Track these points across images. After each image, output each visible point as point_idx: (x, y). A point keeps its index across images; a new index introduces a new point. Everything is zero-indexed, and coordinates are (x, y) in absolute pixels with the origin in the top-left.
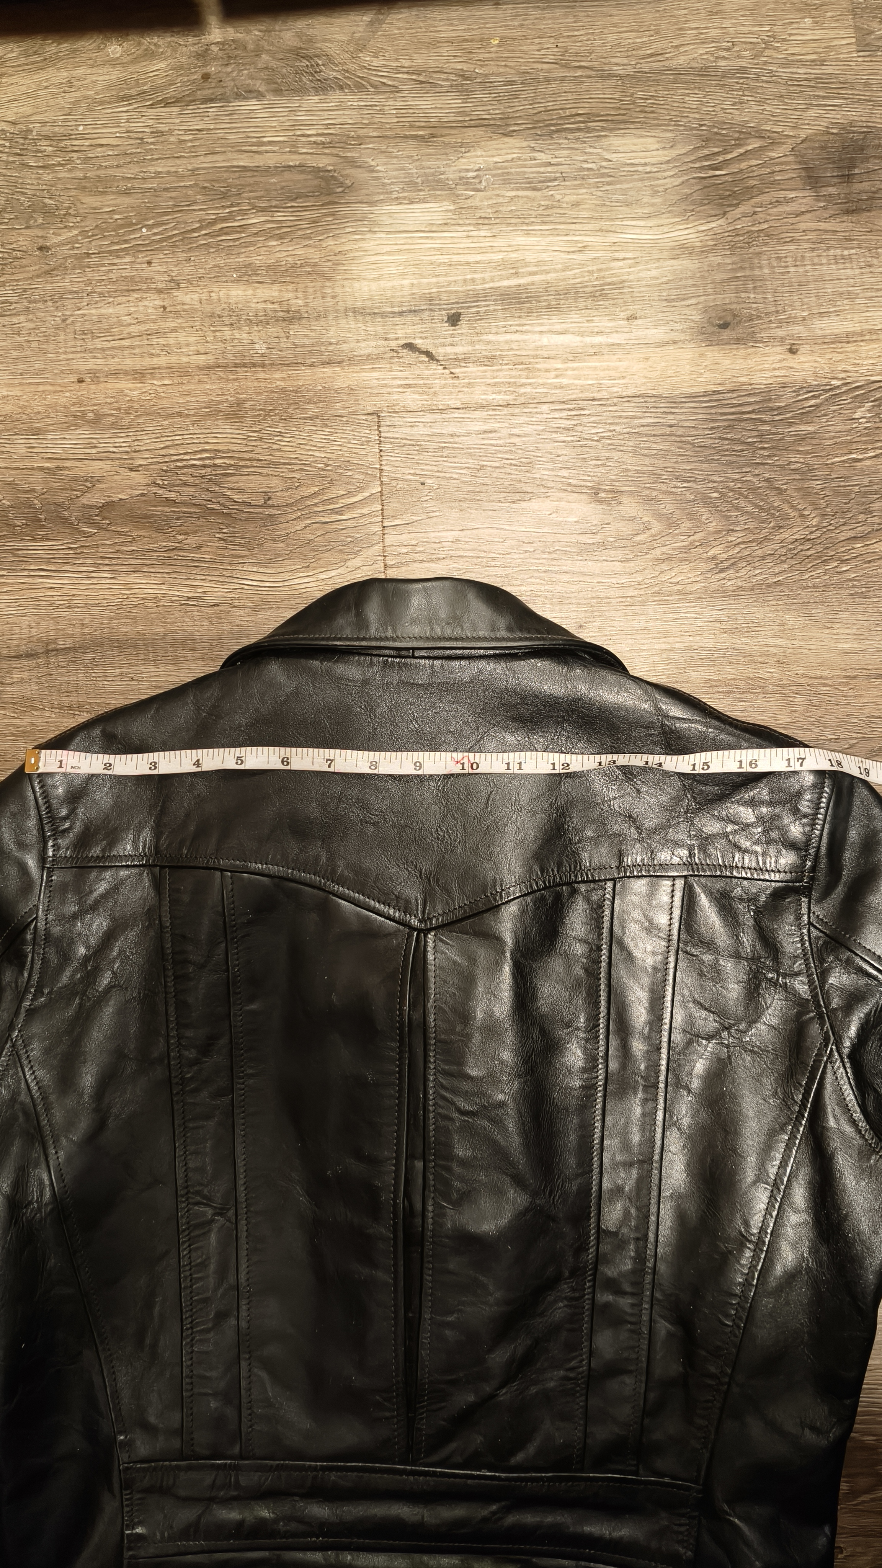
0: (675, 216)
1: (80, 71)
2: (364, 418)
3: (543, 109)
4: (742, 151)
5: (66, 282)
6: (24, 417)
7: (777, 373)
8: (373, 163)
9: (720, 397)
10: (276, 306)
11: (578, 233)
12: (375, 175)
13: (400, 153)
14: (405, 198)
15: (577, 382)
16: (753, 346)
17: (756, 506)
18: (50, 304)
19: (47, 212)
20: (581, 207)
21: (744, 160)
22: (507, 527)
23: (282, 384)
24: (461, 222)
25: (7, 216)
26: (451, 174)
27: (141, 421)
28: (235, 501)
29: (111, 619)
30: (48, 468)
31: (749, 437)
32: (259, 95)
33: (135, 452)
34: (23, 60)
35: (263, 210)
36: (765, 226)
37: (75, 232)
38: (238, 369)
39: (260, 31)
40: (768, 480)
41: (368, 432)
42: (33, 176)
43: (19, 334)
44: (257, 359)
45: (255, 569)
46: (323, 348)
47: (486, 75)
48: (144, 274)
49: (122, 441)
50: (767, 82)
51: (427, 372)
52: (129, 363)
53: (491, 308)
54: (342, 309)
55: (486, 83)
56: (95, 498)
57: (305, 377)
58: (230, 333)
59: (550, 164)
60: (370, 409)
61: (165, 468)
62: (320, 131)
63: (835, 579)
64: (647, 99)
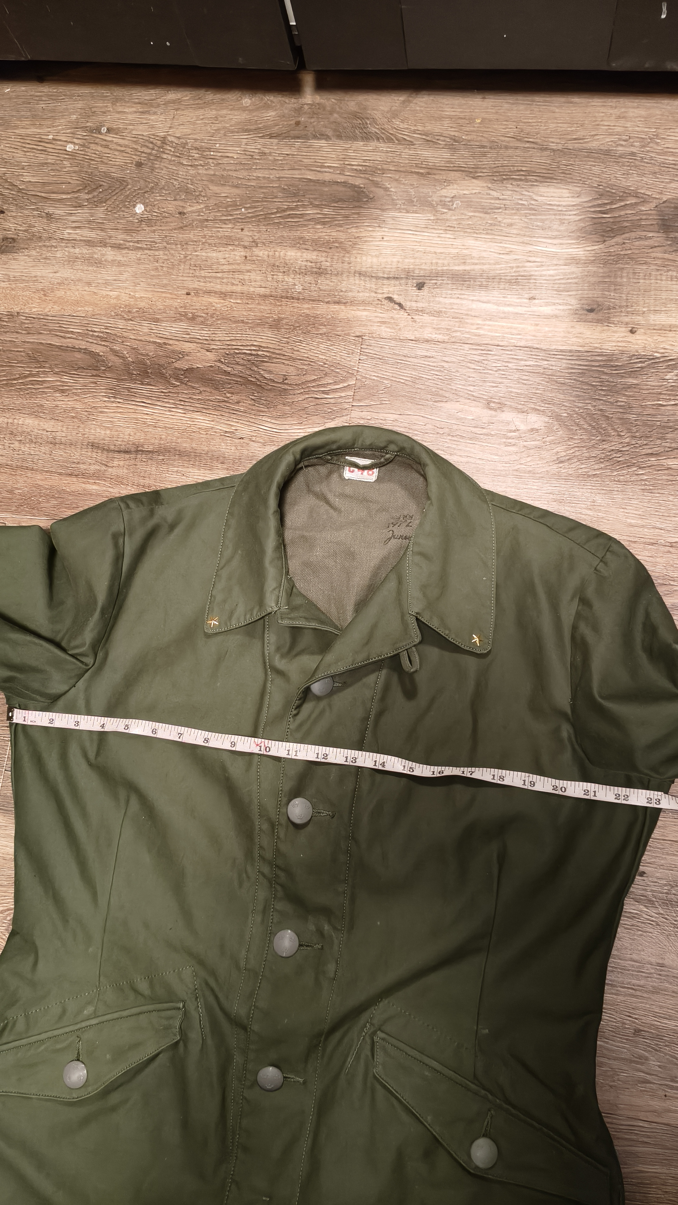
0: (572, 239)
1: (224, 112)
2: (353, 338)
3: (500, 165)
4: (622, 204)
5: (191, 235)
6: (151, 310)
7: (620, 344)
8: (389, 186)
9: (580, 354)
10: (313, 265)
11: (508, 242)
12: (388, 193)
13: (407, 182)
14: (404, 209)
15: (489, 333)
16: (607, 326)
17: (590, 425)
18: (179, 246)
19: (188, 192)
20: (513, 227)
21: (622, 210)
22: (429, 417)
23: (307, 312)
24: (436, 227)
25: (164, 191)
26: (435, 199)
27: (219, 322)
28: (265, 378)
29: (178, 438)
30: (158, 343)
31: (594, 382)
32: (327, 138)
33: (212, 340)
34: (192, 102)
35: (317, 206)
36: (629, 252)
37: (202, 206)
38: (283, 300)
39: (335, 99)
40: (601, 410)
41: (354, 347)
42: (184, 170)
43: (157, 262)
44: (295, 295)
45: (269, 420)
46: (336, 294)
47: (469, 141)
48: (238, 236)
49: (206, 333)
50: (647, 163)
51: (397, 316)
52: (218, 287)
53: (445, 282)
54: (353, 271)
55: (467, 145)
56: (183, 365)
57: (322, 309)
58: (281, 277)
59: (499, 199)
60: (358, 334)
61: (227, 352)
62: (360, 163)
63: (633, 479)
64: (567, 166)
